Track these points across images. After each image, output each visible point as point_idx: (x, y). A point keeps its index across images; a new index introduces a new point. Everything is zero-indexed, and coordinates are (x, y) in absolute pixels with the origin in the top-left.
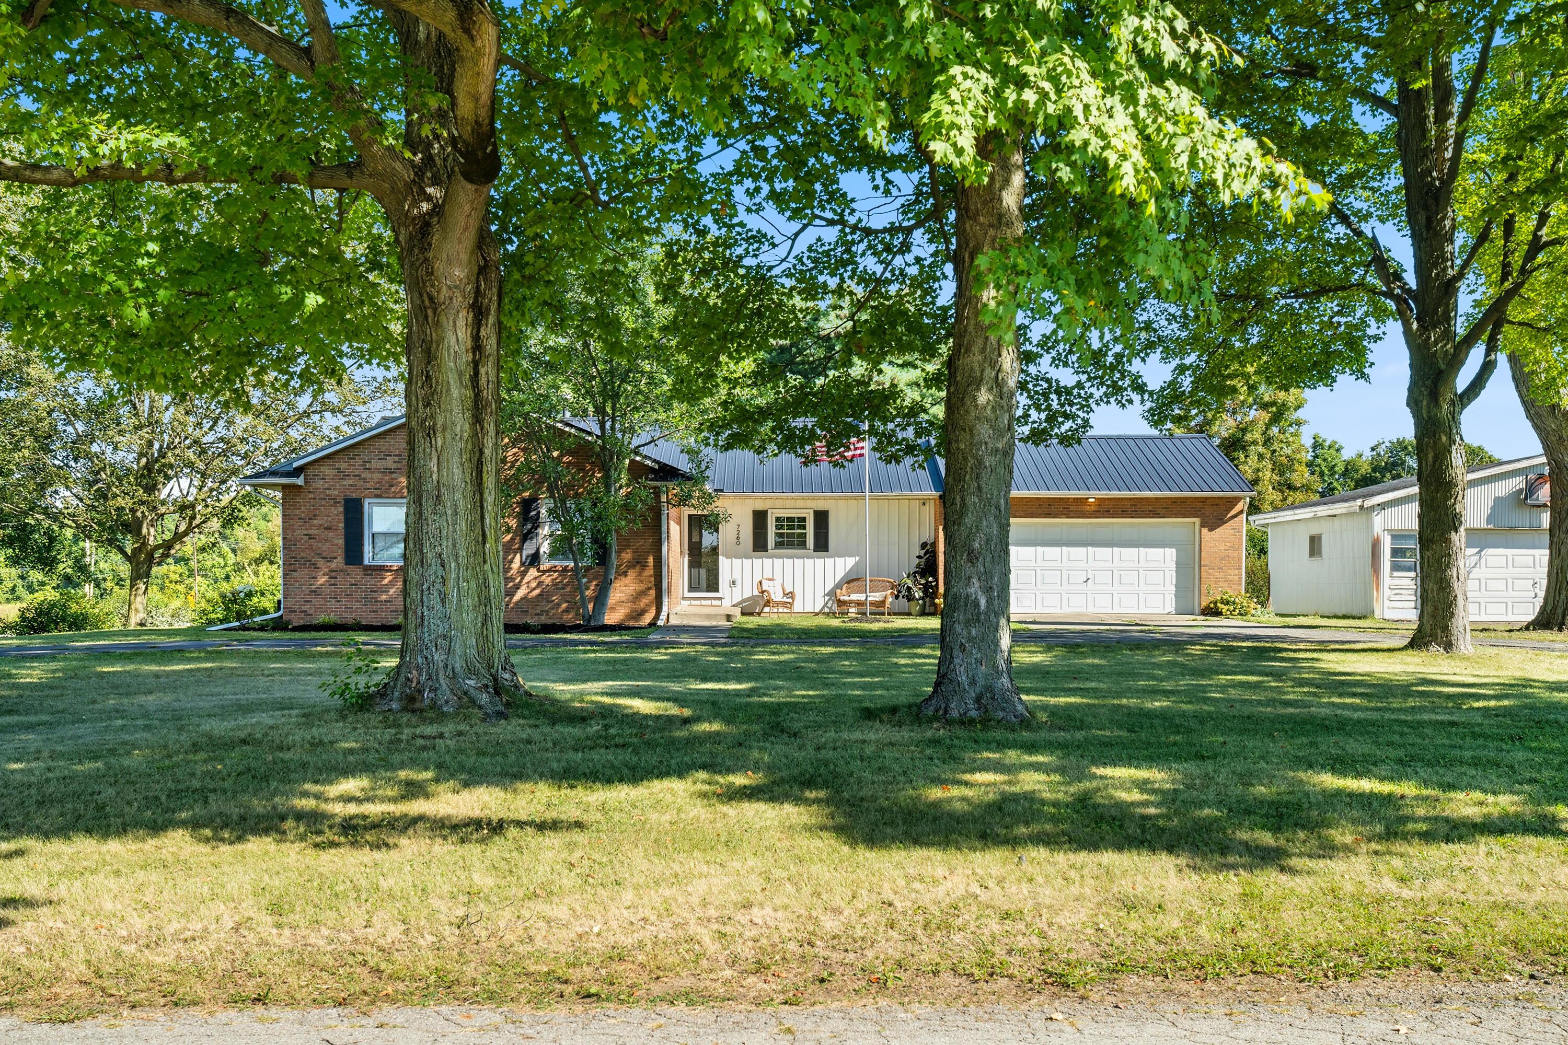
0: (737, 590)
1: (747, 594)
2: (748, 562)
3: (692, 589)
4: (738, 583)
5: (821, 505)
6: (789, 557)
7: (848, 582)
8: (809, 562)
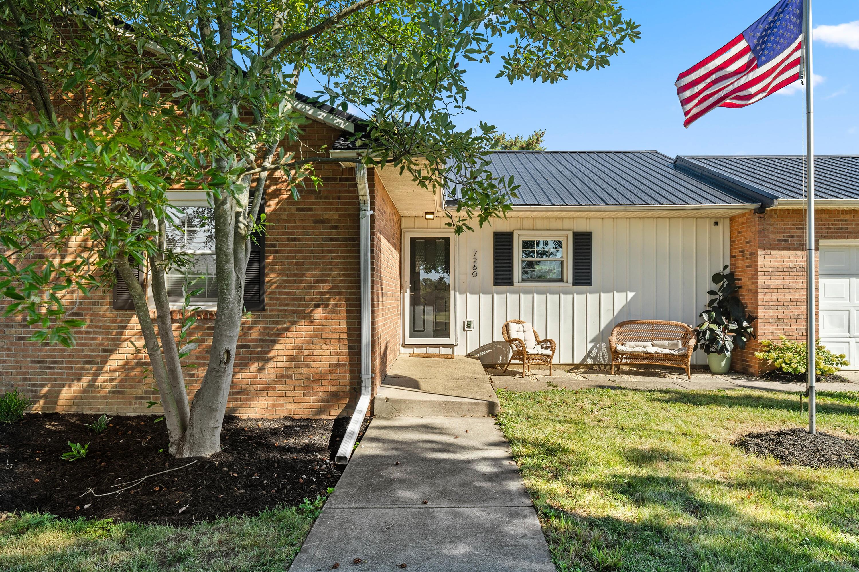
0: (472, 335)
1: (486, 341)
2: (485, 299)
3: (414, 333)
4: (475, 325)
5: (582, 226)
6: (539, 293)
7: (621, 325)
8: (566, 299)
